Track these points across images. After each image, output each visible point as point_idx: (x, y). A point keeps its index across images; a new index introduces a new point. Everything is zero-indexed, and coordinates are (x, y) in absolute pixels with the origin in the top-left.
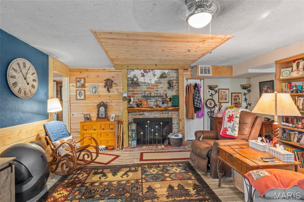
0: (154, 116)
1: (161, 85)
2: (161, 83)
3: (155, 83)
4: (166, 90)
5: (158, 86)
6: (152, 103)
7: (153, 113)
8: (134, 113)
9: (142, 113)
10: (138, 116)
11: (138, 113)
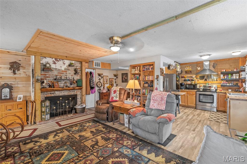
0: (64, 94)
1: (69, 72)
2: (69, 70)
3: (65, 70)
4: (73, 75)
5: (66, 72)
6: (61, 84)
7: (63, 92)
8: (46, 93)
9: (53, 92)
10: (49, 94)
11: (49, 93)
